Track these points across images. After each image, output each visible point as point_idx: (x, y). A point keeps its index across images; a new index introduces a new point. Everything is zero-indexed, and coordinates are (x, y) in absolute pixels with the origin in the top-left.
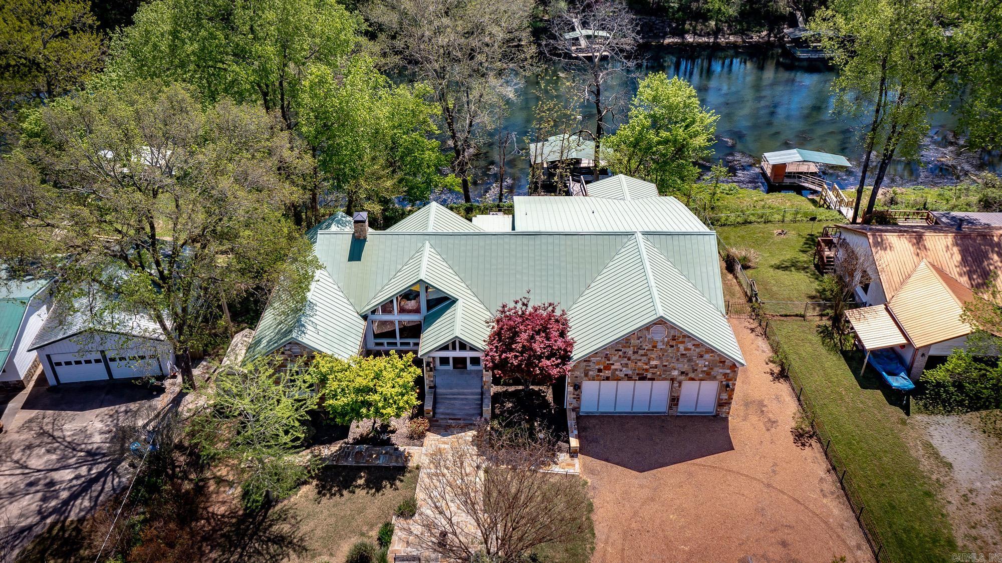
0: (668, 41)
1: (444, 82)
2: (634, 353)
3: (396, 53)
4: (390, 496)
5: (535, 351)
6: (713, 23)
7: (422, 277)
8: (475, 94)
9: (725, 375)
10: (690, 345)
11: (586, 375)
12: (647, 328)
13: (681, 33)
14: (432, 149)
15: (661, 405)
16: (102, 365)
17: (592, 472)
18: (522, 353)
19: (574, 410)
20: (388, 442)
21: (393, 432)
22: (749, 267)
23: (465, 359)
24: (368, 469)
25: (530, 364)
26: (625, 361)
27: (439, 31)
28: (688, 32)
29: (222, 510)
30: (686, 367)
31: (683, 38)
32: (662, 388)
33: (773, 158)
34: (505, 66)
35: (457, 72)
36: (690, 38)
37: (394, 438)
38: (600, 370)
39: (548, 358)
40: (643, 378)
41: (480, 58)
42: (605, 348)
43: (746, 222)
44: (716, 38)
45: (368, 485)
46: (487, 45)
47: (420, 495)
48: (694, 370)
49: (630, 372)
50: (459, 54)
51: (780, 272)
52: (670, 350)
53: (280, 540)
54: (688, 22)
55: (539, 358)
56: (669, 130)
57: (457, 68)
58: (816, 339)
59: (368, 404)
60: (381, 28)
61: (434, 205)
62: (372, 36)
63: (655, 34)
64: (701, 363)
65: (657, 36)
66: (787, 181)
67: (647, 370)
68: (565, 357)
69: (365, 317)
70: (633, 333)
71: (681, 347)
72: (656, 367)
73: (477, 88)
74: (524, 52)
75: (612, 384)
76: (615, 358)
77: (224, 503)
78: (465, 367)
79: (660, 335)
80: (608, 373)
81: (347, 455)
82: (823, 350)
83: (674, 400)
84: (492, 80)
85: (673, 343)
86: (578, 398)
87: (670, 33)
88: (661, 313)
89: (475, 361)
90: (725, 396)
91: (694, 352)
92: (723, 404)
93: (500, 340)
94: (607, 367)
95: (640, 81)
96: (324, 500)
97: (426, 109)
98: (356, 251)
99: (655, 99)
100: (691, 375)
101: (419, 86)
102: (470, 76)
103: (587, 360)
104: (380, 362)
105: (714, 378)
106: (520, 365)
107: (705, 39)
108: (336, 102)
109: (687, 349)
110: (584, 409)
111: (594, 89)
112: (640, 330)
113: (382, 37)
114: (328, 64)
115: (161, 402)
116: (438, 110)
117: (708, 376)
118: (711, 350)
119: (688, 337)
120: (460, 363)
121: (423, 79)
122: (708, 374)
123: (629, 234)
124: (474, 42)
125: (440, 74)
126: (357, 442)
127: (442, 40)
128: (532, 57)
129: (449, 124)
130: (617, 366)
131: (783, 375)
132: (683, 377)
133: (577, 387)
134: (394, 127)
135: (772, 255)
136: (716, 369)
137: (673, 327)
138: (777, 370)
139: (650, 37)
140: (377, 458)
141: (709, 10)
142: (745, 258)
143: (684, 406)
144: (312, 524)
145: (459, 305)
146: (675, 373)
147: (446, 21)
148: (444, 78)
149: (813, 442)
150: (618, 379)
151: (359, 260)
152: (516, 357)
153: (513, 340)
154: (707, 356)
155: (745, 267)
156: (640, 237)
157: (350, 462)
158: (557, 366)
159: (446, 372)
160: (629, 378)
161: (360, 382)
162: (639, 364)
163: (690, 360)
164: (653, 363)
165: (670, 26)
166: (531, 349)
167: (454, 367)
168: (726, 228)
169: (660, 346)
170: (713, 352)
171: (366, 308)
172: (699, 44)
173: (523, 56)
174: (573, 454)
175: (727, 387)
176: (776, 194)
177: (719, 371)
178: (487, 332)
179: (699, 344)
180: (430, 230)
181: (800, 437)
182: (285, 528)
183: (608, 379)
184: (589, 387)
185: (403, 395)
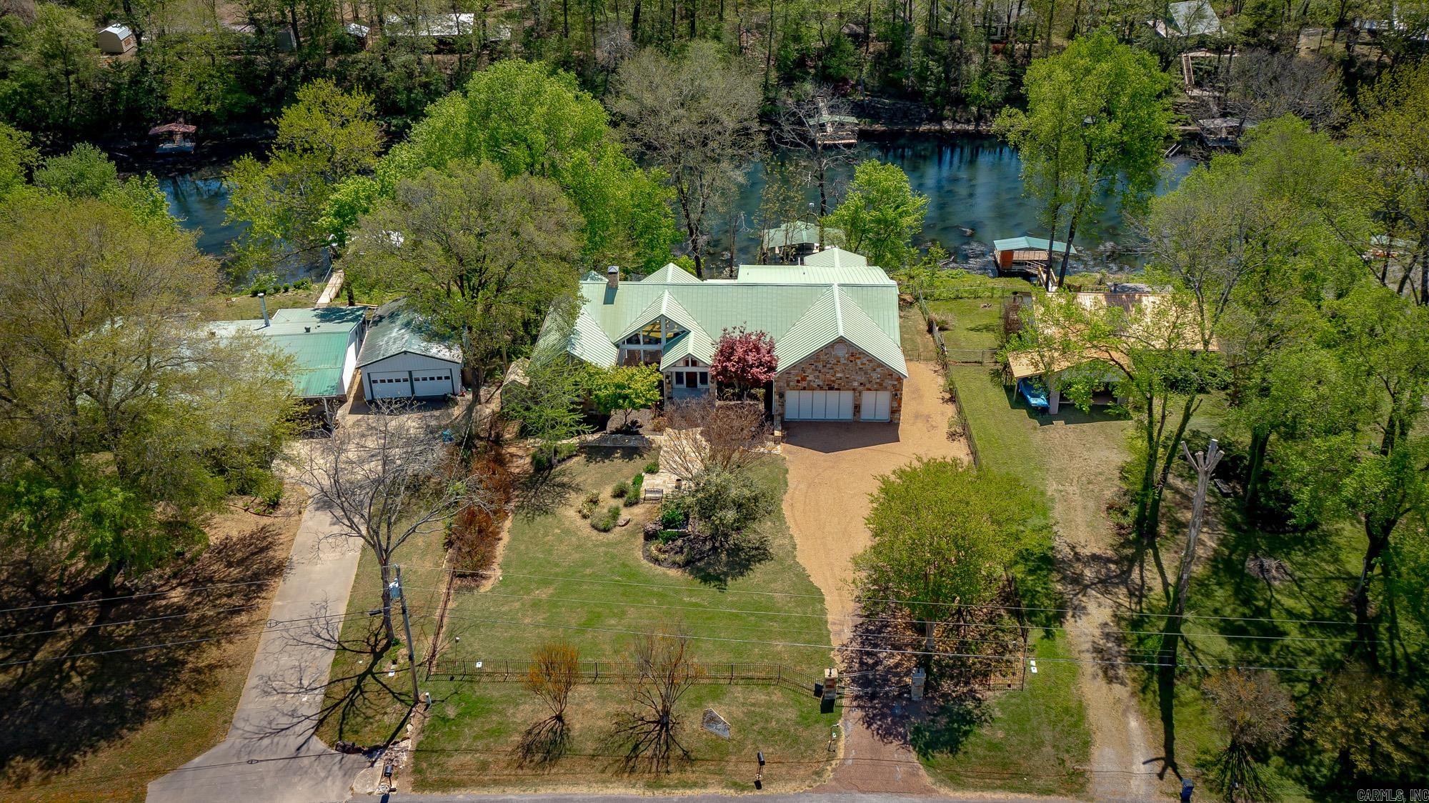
0: (924, 128)
1: (680, 166)
2: (824, 366)
3: (637, 140)
4: (639, 463)
5: (747, 362)
6: (974, 109)
7: (663, 312)
8: (706, 180)
9: (894, 385)
10: (865, 361)
11: (788, 385)
12: (832, 345)
13: (939, 119)
14: (668, 227)
15: (847, 414)
16: (408, 384)
17: (790, 453)
18: (738, 363)
19: (780, 415)
20: (637, 433)
21: (641, 427)
22: (946, 329)
23: (695, 373)
24: (623, 448)
25: (743, 370)
26: (817, 373)
27: (675, 121)
28: (946, 119)
29: (517, 470)
30: (863, 379)
31: (941, 125)
32: (846, 398)
33: (1001, 245)
34: (735, 153)
35: (692, 157)
36: (948, 126)
37: (641, 431)
38: (798, 381)
39: (758, 367)
40: (831, 388)
41: (712, 145)
42: (801, 362)
43: (957, 298)
44: (978, 125)
45: (623, 457)
46: (719, 133)
47: (662, 461)
48: (870, 382)
49: (821, 383)
50: (693, 142)
51: (973, 332)
52: (851, 364)
53: (563, 485)
54: (948, 108)
55: (751, 367)
56: (880, 210)
57: (691, 153)
58: (987, 378)
59: (625, 397)
60: (624, 118)
61: (671, 265)
62: (614, 124)
63: (910, 120)
64: (874, 375)
65: (912, 123)
66: (1016, 268)
67: (834, 381)
68: (772, 369)
69: (617, 346)
70: (821, 350)
71: (859, 362)
72: (841, 378)
73: (710, 172)
74: (753, 140)
75: (808, 393)
76: (809, 371)
77: (518, 467)
78: (696, 386)
79: (841, 352)
80: (804, 384)
81: (606, 440)
82: (990, 385)
83: (857, 408)
84: (725, 165)
85: (852, 359)
86: (783, 405)
87: (927, 119)
88: (841, 333)
89: (704, 375)
90: (895, 405)
91: (869, 366)
92: (895, 411)
93: (722, 355)
94: (804, 379)
95: (856, 167)
96: (591, 465)
97: (661, 193)
98: (609, 298)
99: (869, 183)
100: (868, 386)
101: (655, 170)
102: (703, 161)
103: (787, 372)
104: (634, 370)
105: (885, 389)
106: (736, 371)
107: (966, 127)
108: (593, 180)
109: (862, 364)
110: (788, 416)
111: (818, 174)
112: (826, 347)
113: (623, 125)
114: (584, 149)
115: (457, 411)
116: (673, 193)
117: (881, 387)
118: (881, 365)
119: (863, 353)
120: (691, 377)
121: (659, 164)
122: (881, 385)
123: (830, 286)
124: (707, 130)
125: (676, 159)
126: (612, 433)
127: (676, 129)
128: (760, 145)
129: (684, 205)
130: (811, 378)
131: (953, 399)
132: (861, 388)
133: (782, 395)
134: (634, 206)
135: (972, 322)
136: (886, 381)
137: (850, 345)
138: (947, 396)
139: (904, 123)
140: (629, 441)
141: (967, 96)
142: (943, 322)
143: (866, 415)
144: (584, 478)
145: (692, 335)
146: (856, 384)
147: (681, 111)
148: (679, 163)
149: (961, 439)
150: (813, 389)
151: (612, 303)
152: (733, 366)
153: (732, 354)
154: (878, 370)
155: (941, 329)
156: (836, 289)
157: (609, 444)
158: (765, 373)
159: (680, 389)
160: (821, 388)
161: (618, 379)
162: (828, 376)
163: (866, 373)
164: (839, 375)
165: (927, 111)
166: (746, 361)
167: (688, 386)
168: (938, 302)
169: (843, 361)
170: (883, 366)
171: (617, 339)
172: (958, 132)
173: (752, 144)
174: (776, 441)
175: (897, 397)
176: (1003, 279)
177: (888, 383)
178: (713, 351)
179: (872, 359)
180: (669, 281)
181: (952, 436)
182: (565, 479)
183: (804, 389)
184: (791, 396)
185: (649, 391)
